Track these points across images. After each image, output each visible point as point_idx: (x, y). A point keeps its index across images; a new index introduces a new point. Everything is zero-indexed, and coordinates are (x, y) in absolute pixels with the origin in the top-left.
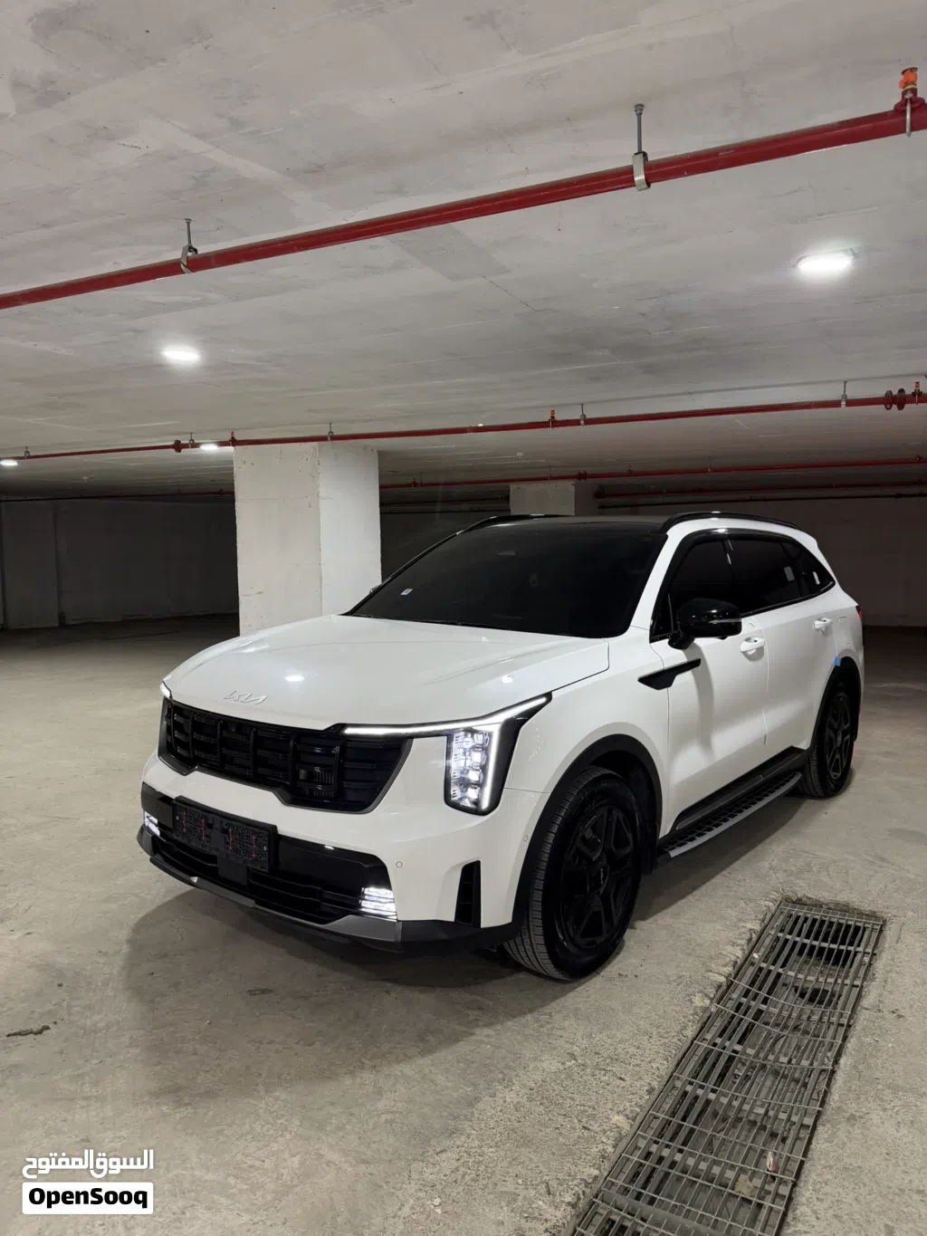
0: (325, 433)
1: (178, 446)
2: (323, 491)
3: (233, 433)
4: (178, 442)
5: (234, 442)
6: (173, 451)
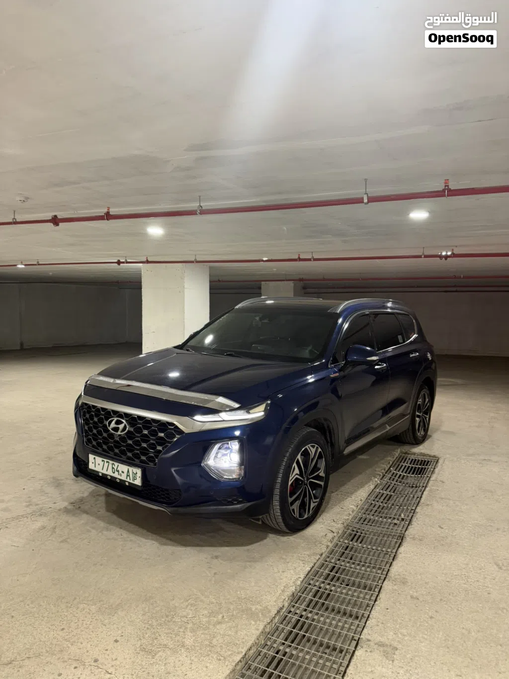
0: (193, 259)
1: (119, 263)
2: (186, 286)
3: (147, 258)
4: (119, 261)
5: (148, 262)
6: (116, 264)
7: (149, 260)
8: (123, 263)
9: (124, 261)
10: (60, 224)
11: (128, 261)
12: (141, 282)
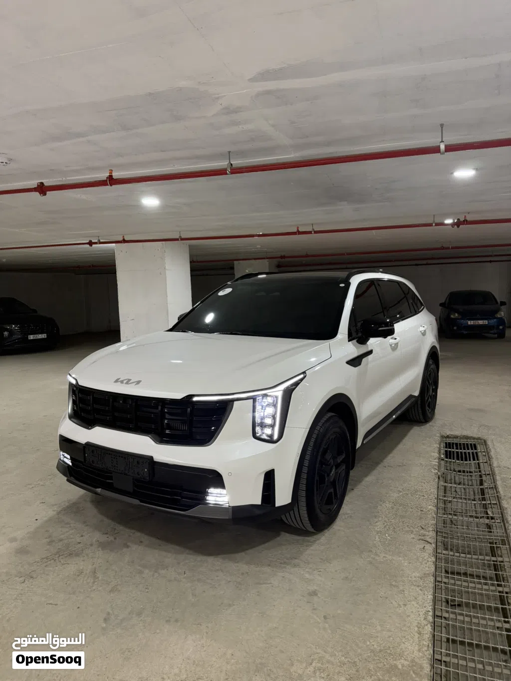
0: (177, 236)
1: (91, 243)
2: (167, 267)
3: (123, 237)
4: (90, 241)
5: (124, 241)
6: (88, 246)
7: (126, 239)
8: (96, 243)
9: (97, 241)
10: (48, 193)
11: (101, 241)
12: (115, 266)
